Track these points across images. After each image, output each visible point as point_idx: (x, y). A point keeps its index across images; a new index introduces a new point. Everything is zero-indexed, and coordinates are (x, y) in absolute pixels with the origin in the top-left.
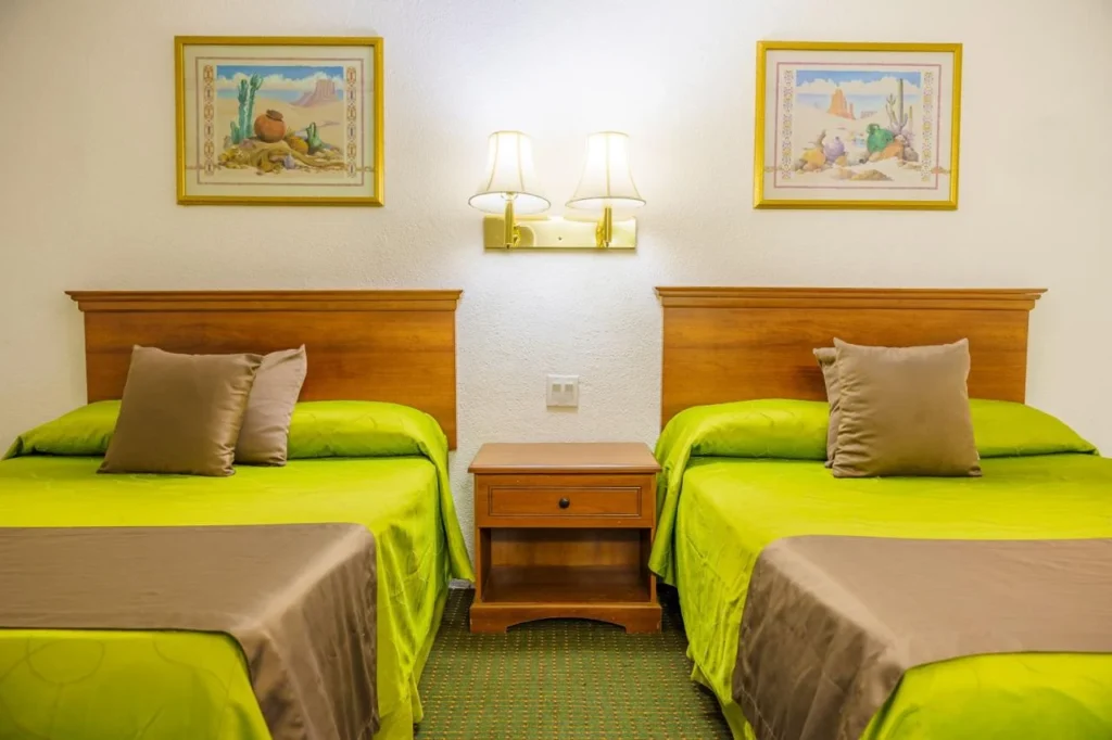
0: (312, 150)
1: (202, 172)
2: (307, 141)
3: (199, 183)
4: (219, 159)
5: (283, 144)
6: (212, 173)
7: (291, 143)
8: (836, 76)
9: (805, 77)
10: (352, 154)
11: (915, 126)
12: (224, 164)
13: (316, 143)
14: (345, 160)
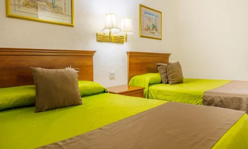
0: (54, 7)
1: (16, 7)
2: (52, 4)
3: (15, 11)
4: (23, 3)
5: (45, 3)
6: (20, 8)
7: (47, 3)
8: (149, 14)
9: (146, 13)
10: (65, 11)
11: (157, 25)
12: (25, 6)
13: (55, 5)
14: (64, 12)
